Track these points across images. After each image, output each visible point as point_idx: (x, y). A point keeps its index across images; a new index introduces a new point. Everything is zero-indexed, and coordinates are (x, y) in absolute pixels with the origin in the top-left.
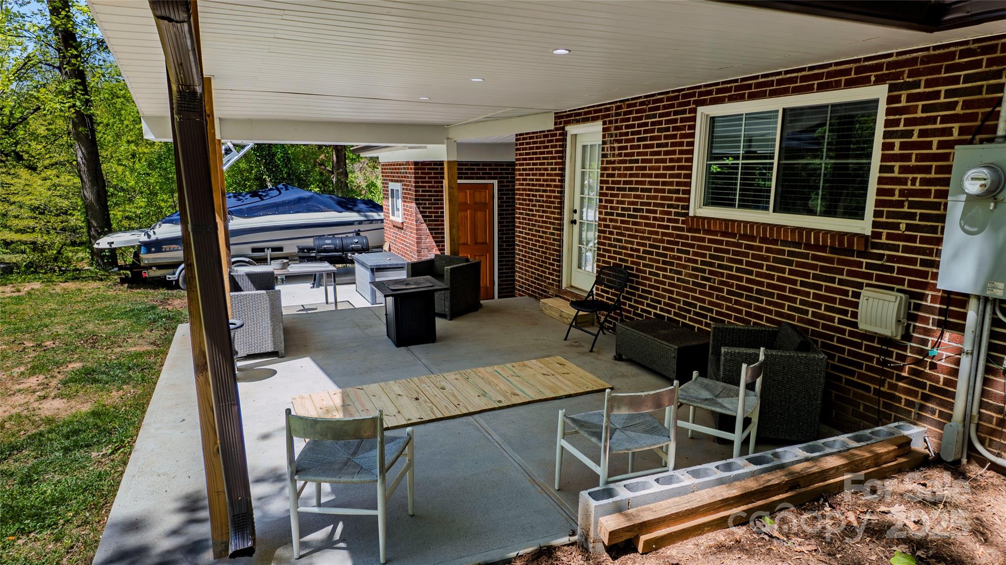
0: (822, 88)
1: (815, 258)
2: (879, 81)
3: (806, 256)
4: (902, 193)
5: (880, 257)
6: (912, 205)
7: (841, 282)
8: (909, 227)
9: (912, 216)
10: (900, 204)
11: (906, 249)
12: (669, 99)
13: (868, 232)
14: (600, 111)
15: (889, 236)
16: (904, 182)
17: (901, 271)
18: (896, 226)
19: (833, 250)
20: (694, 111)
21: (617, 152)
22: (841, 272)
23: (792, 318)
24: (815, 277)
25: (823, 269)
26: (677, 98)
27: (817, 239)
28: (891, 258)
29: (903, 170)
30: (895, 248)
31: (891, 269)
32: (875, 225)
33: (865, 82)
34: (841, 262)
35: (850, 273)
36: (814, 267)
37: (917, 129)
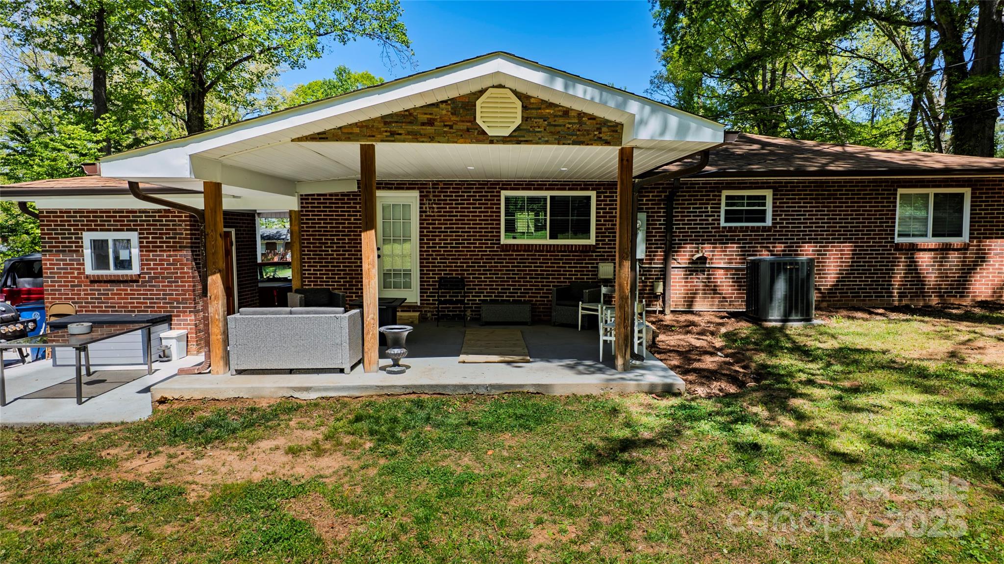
0: (570, 189)
1: (573, 256)
2: (593, 189)
3: (569, 256)
4: (605, 229)
5: (600, 252)
6: (609, 233)
7: (586, 264)
8: (609, 240)
9: (609, 237)
10: (605, 233)
11: (609, 248)
12: (479, 184)
13: (594, 243)
14: (417, 184)
15: (602, 244)
16: (605, 225)
17: (607, 256)
18: (605, 240)
19: (581, 252)
20: (500, 192)
21: (436, 210)
22: (585, 260)
23: (566, 282)
24: (574, 263)
25: (577, 260)
26: (487, 184)
27: (576, 248)
28: (604, 252)
29: (604, 221)
30: (605, 248)
31: (604, 256)
32: (596, 241)
33: (588, 189)
34: (585, 256)
35: (589, 260)
36: (574, 260)
37: (608, 207)
